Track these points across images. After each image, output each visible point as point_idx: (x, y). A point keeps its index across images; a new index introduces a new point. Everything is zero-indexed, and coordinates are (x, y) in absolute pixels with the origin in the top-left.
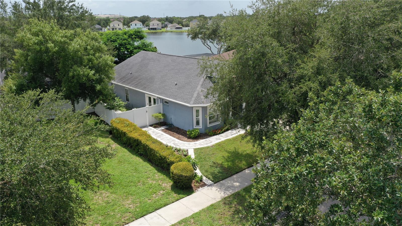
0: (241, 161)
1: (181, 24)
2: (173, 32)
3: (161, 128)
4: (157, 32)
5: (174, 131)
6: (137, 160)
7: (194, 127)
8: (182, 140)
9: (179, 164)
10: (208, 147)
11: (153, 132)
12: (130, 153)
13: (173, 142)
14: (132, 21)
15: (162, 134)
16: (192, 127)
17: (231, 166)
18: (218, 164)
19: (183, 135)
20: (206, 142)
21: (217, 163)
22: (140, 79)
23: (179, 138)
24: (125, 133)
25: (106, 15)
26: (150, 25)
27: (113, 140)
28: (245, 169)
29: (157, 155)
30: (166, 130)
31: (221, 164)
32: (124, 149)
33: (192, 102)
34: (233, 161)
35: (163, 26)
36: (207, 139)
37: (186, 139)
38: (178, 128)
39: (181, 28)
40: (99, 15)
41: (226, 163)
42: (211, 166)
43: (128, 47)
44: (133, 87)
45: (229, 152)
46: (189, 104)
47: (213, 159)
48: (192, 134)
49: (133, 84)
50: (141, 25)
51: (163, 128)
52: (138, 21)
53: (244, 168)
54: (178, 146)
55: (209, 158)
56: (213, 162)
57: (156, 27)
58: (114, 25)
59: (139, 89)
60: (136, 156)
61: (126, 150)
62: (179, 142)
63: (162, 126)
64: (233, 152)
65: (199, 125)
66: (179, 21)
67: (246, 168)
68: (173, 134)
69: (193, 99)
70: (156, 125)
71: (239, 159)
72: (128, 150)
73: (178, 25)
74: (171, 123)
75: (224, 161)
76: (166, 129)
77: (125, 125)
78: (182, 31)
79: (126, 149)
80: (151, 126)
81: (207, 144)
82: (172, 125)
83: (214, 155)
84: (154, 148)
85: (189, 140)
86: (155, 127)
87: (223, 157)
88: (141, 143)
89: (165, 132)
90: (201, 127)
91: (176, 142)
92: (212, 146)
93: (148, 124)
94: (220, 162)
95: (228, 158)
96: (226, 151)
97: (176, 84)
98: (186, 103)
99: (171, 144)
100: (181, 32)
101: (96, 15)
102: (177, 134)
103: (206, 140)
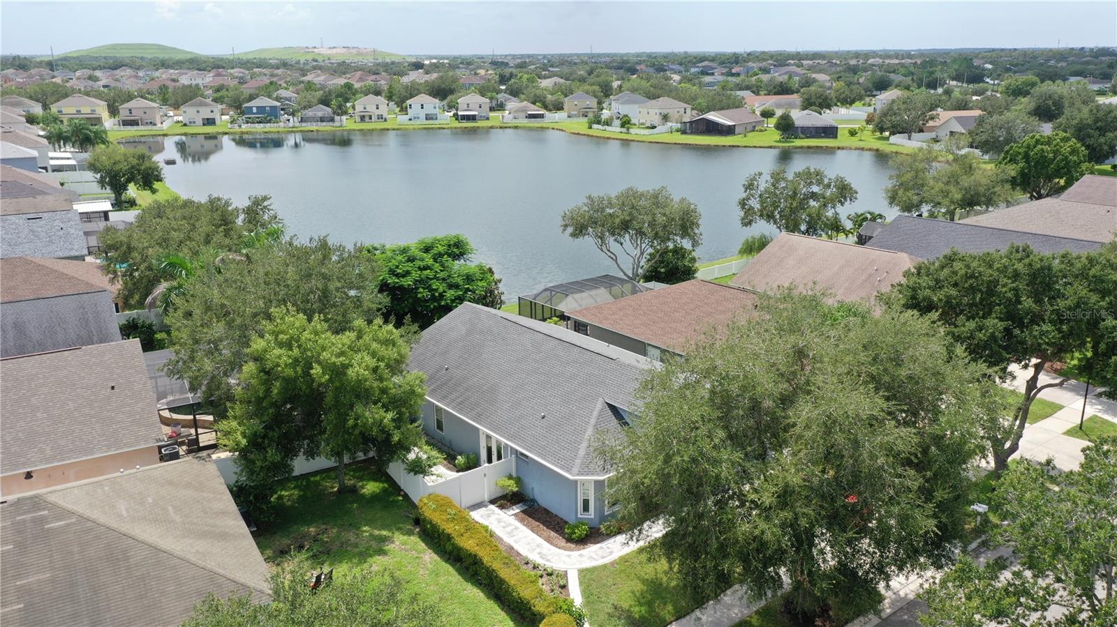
0: (665, 604)
1: (540, 101)
2: (520, 127)
3: (513, 509)
4: (478, 127)
5: (538, 520)
6: (474, 594)
7: (579, 516)
8: (556, 546)
9: (554, 619)
10: (605, 567)
11: (499, 521)
12: (460, 577)
13: (538, 550)
14: (412, 96)
15: (517, 528)
16: (574, 515)
17: (647, 615)
18: (622, 611)
19: (557, 532)
20: (600, 553)
21: (621, 607)
22: (467, 390)
23: (548, 540)
24: (449, 535)
25: (334, 48)
26: (460, 106)
27: (423, 541)
28: (671, 623)
29: (514, 594)
30: (523, 516)
31: (628, 611)
32: (448, 566)
33: (575, 470)
34: (650, 604)
35: (494, 105)
36: (603, 545)
37: (562, 542)
38: (547, 512)
39: (541, 116)
40: (315, 50)
41: (637, 609)
42: (609, 614)
43: (435, 287)
44: (453, 409)
45: (644, 581)
46: (571, 474)
47: (614, 599)
48: (575, 533)
49: (453, 401)
50: (435, 108)
51: (516, 510)
52: (428, 96)
53: (669, 621)
54: (548, 560)
55: (607, 595)
56: (613, 604)
57: (476, 113)
58: (365, 108)
59: (468, 417)
60: (472, 584)
61: (451, 569)
62: (549, 550)
63: (515, 504)
64: (652, 582)
65: (588, 511)
66: (535, 95)
67: (672, 619)
68: (538, 526)
69: (578, 461)
70: (504, 500)
71: (663, 598)
72: (457, 570)
73: (533, 106)
74: (531, 497)
75: (633, 603)
76: (522, 512)
77: (449, 516)
78: (545, 125)
79: (453, 566)
80: (493, 502)
81: (603, 557)
82: (534, 501)
83: (616, 586)
84: (507, 579)
85: (569, 544)
86: (502, 507)
87: (633, 592)
88: (482, 564)
89: (522, 521)
90: (592, 517)
91: (544, 551)
92: (612, 564)
93: (487, 498)
94: (625, 606)
95: (642, 594)
96: (639, 578)
97: (543, 417)
98: (563, 469)
99: (534, 557)
100: (542, 128)
101: (307, 48)
102: (545, 528)
103: (601, 548)
